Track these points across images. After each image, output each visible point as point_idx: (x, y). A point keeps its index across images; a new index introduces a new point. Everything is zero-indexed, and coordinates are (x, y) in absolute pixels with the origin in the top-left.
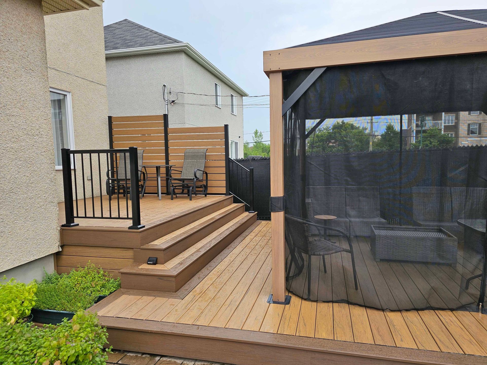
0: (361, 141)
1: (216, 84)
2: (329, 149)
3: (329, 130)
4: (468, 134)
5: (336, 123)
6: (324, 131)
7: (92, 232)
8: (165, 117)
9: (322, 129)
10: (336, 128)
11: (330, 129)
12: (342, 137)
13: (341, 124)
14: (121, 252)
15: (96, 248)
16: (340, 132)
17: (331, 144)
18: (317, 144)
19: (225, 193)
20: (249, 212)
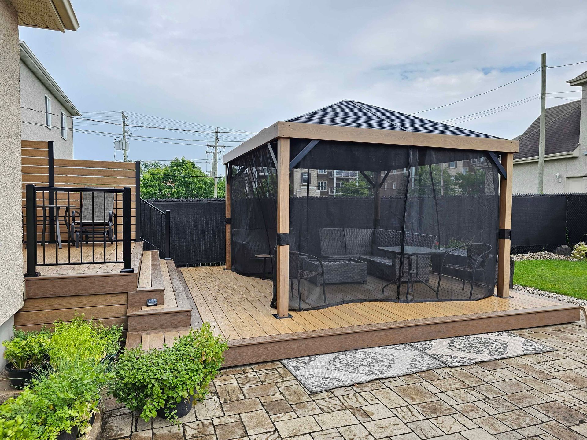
0: (204, 183)
1: (46, 97)
2: (168, 190)
3: (158, 166)
4: (301, 183)
5: (175, 160)
6: (152, 167)
7: (72, 280)
8: (50, 144)
9: (149, 164)
10: (176, 165)
11: (159, 164)
12: (183, 177)
13: (181, 161)
14: (111, 298)
15: (75, 297)
16: (180, 171)
17: (169, 184)
18: (152, 183)
19: (135, 239)
20: (165, 260)
